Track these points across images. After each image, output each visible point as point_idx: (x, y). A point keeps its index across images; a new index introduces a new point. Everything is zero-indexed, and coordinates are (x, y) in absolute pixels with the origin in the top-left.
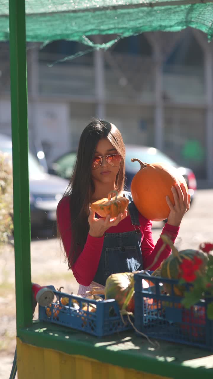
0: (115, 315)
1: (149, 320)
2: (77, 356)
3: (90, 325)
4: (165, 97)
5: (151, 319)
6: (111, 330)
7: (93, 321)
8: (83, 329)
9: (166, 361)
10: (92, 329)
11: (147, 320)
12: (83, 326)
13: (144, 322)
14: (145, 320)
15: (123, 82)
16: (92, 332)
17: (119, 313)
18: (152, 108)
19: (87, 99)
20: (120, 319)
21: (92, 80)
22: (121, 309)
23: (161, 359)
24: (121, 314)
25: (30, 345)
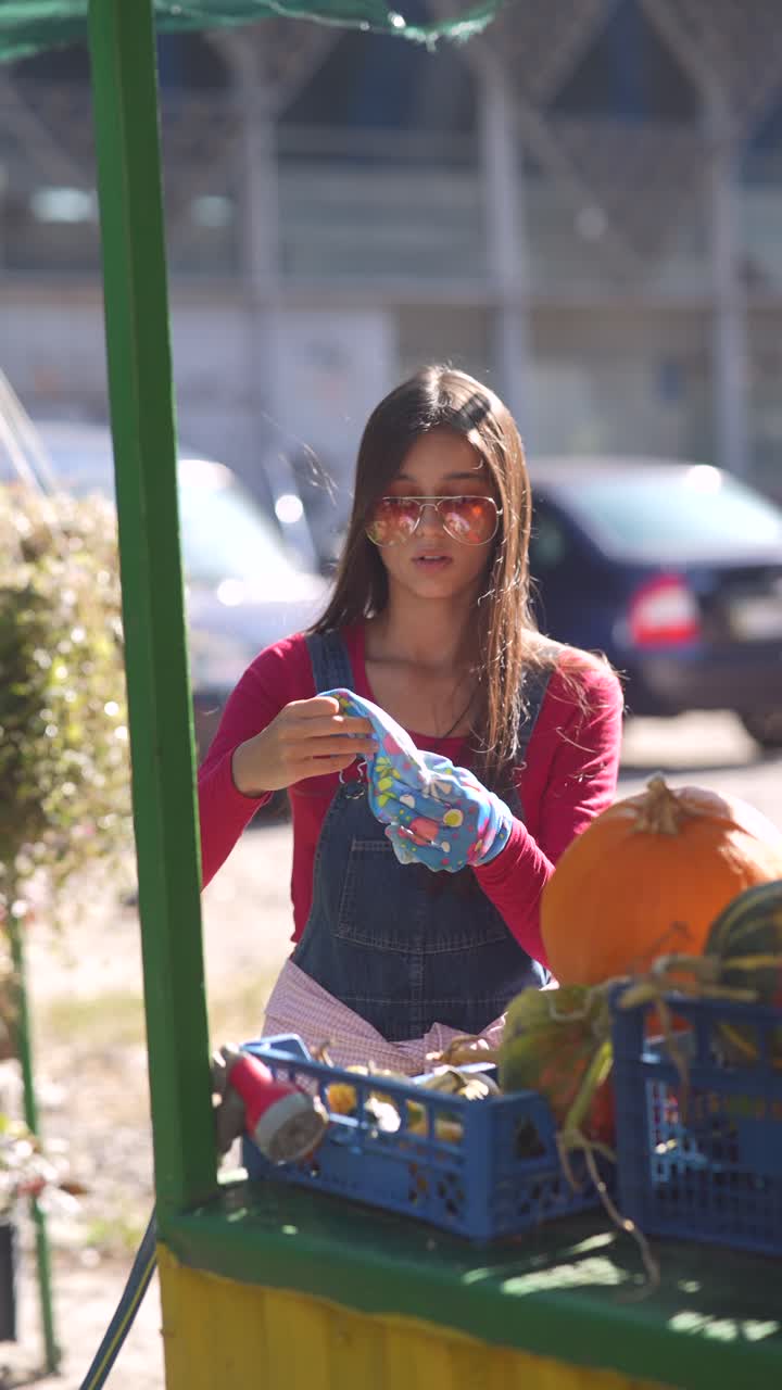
0: (539, 1152)
1: (674, 1168)
2: (392, 1320)
3: (442, 1193)
4: (749, 275)
5: (681, 1168)
6: (525, 1210)
7: (451, 1178)
8: (414, 1208)
9: (741, 1336)
10: (451, 1208)
11: (667, 1170)
12: (412, 1196)
13: (656, 1178)
14: (660, 1170)
15: (592, 222)
16: (450, 1220)
17: (554, 1144)
18: (703, 318)
19: (457, 291)
20: (557, 1165)
21: (477, 222)
22: (560, 1126)
23: (723, 1330)
24: (562, 1149)
25: (211, 1276)
